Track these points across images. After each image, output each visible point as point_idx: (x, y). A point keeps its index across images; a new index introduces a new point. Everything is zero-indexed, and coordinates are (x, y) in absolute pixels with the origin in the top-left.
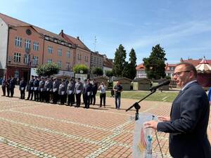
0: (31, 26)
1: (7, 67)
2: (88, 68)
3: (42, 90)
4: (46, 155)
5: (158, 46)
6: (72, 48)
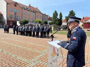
0: (16, 3)
2: (41, 21)
4: (18, 57)
5: (72, 11)
6: (34, 12)
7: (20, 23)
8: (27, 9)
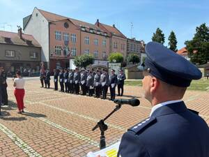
1: (50, 59)
3: (71, 81)
5: (204, 25)
6: (107, 36)
7: (75, 63)
8: (92, 31)
